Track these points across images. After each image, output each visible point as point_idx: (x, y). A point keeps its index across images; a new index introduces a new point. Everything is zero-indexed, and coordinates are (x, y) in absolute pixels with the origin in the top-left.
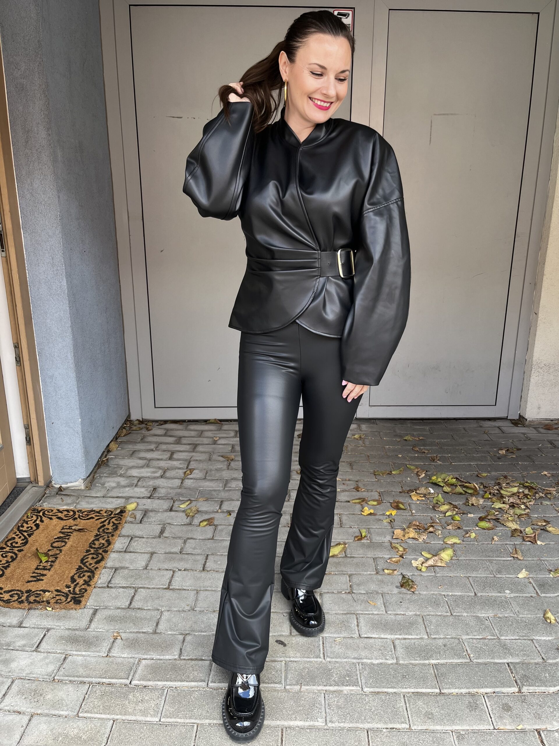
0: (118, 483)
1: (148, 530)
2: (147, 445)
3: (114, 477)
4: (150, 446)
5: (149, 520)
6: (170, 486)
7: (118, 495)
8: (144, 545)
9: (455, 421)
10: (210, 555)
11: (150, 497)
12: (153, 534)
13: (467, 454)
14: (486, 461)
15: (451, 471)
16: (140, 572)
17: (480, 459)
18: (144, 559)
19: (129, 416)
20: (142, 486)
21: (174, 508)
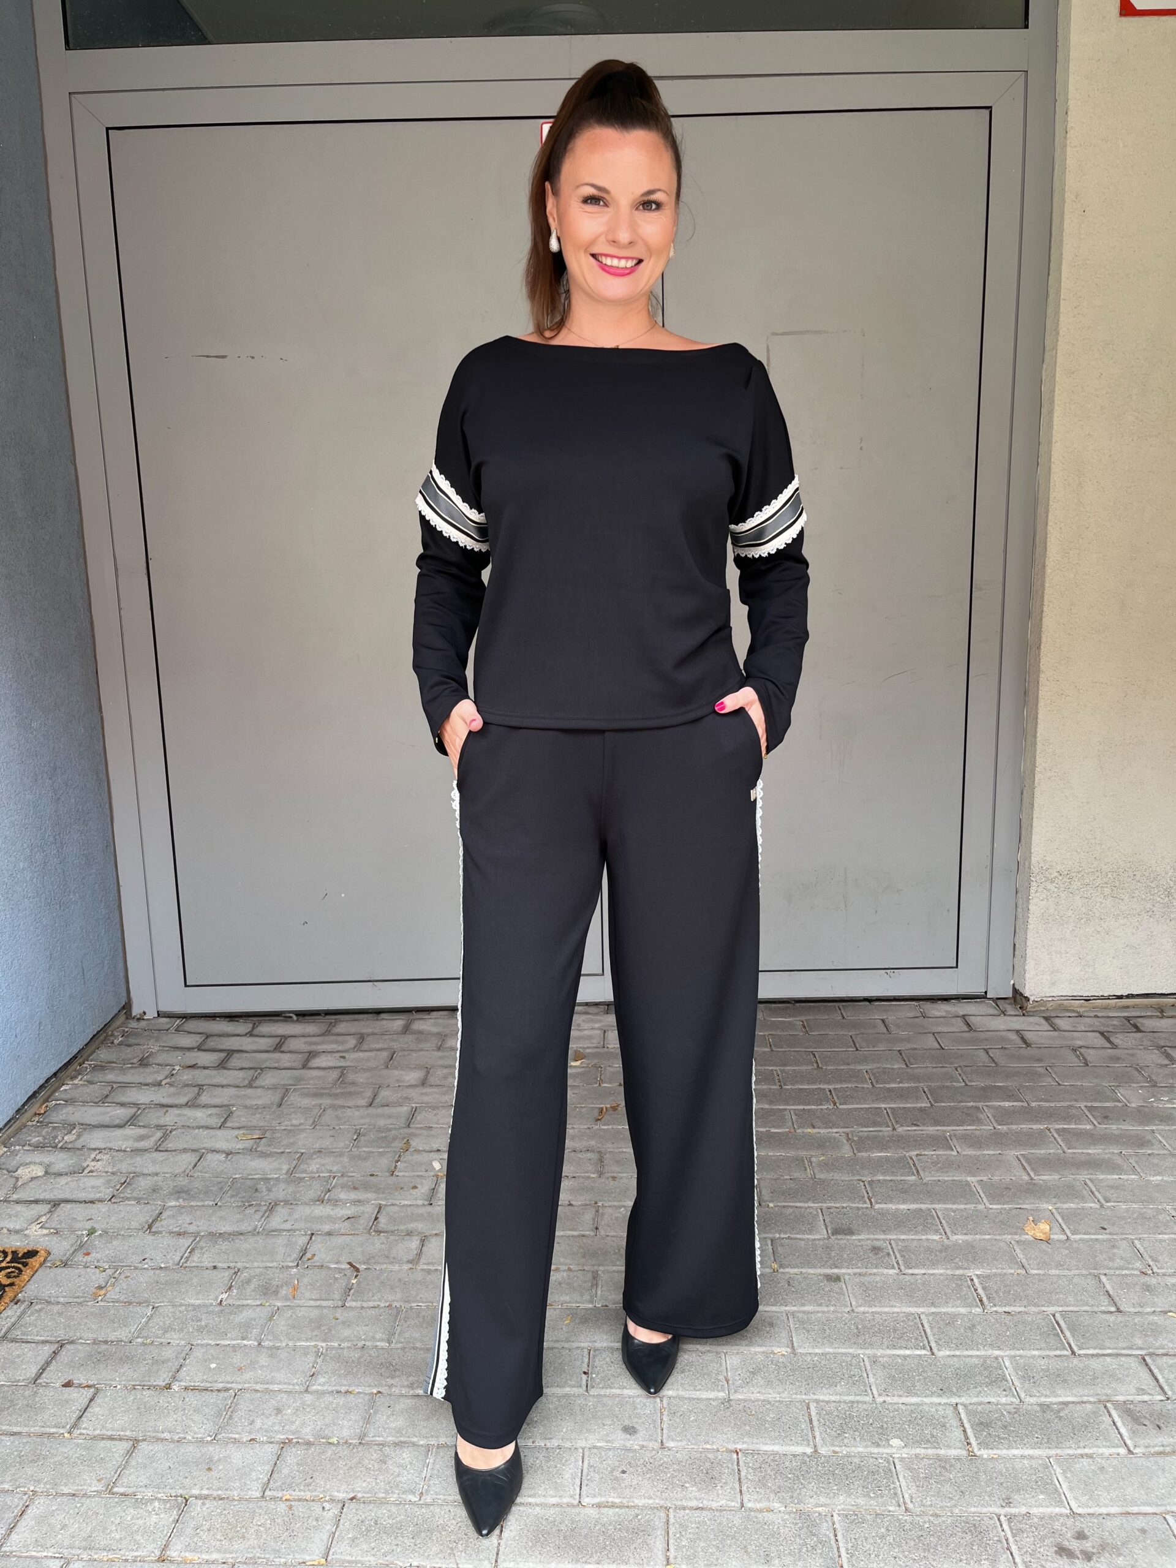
2: (150, 1074)
4: (155, 1076)
9: (867, 1003)
10: (198, 1345)
11: (110, 1200)
12: (84, 1293)
13: (877, 1082)
14: (917, 1099)
15: (830, 1125)
16: (16, 1393)
17: (902, 1095)
18: (39, 1358)
19: (128, 1005)
20: (101, 1171)
21: (156, 1225)
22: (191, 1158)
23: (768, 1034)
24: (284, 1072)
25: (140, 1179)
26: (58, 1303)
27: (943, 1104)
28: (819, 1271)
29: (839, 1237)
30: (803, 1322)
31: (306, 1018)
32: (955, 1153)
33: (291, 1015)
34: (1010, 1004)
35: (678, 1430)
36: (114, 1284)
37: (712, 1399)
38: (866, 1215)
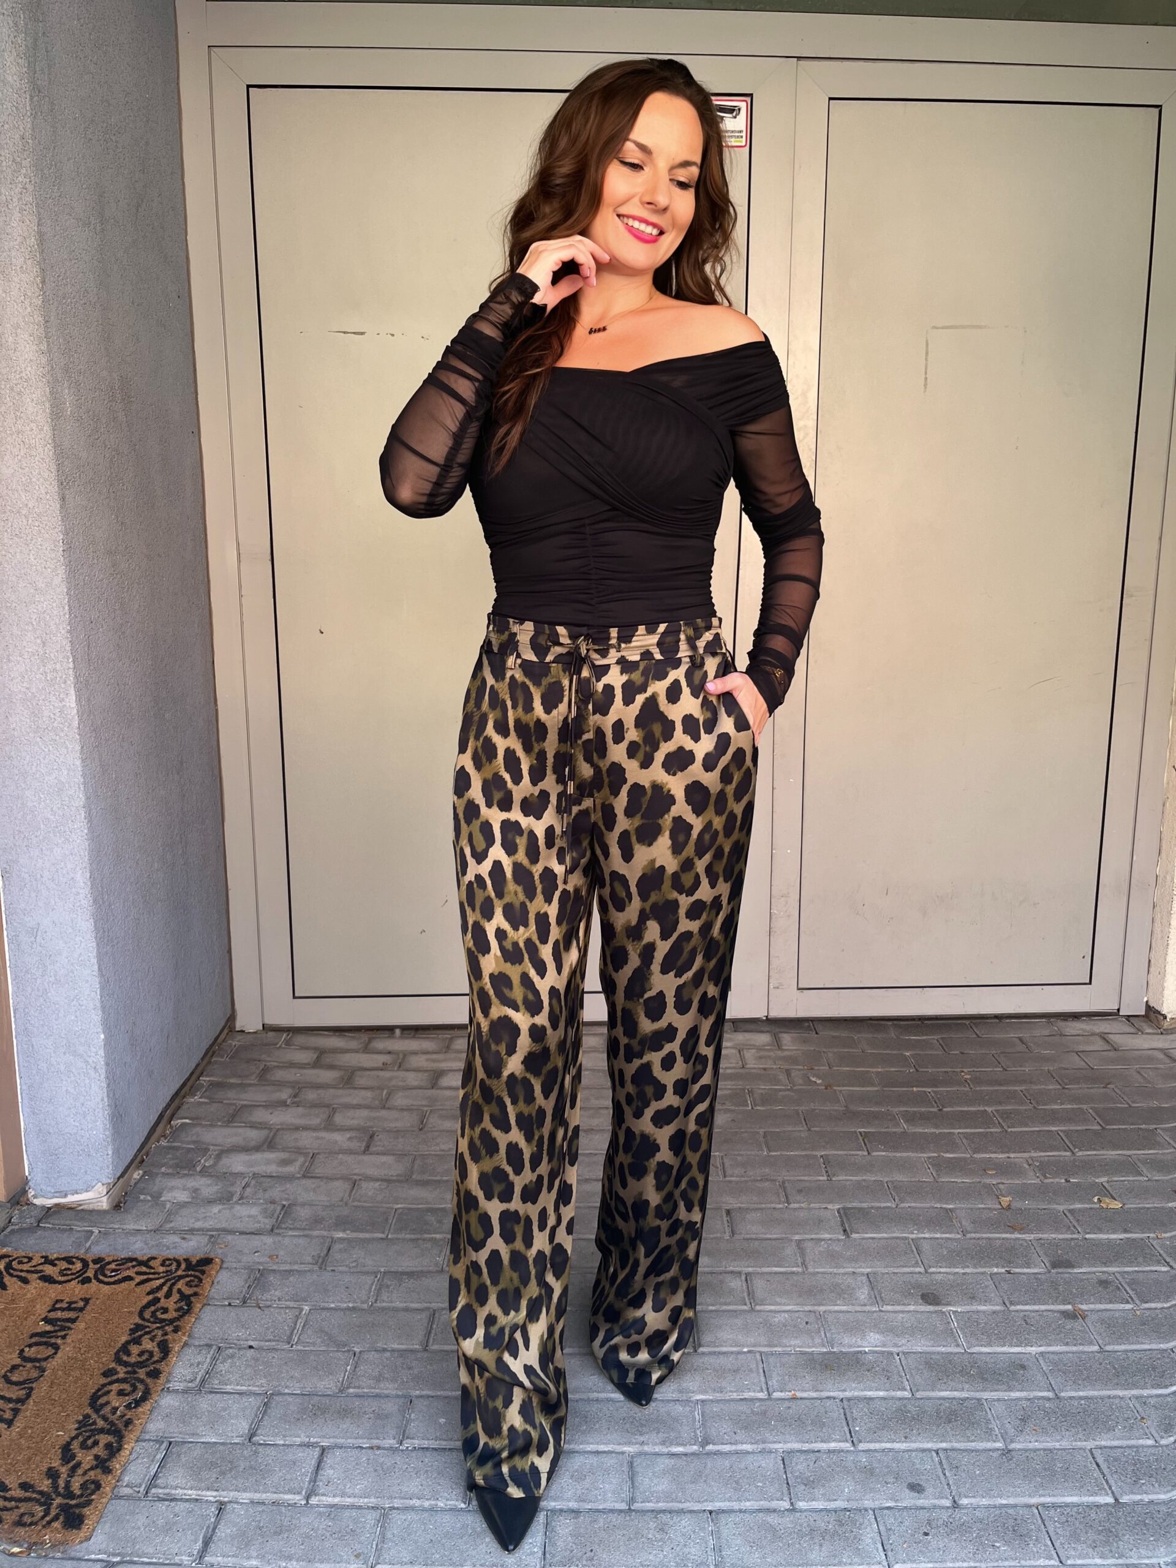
0: (196, 1190)
1: (261, 1326)
2: (273, 1092)
3: (185, 1175)
4: (279, 1094)
5: (267, 1296)
6: (322, 1198)
7: (191, 1226)
8: (247, 1371)
9: (997, 1020)
10: (418, 1397)
11: (272, 1230)
12: (275, 1336)
13: (1038, 1103)
14: (1086, 1121)
15: (1006, 1149)
16: (234, 1452)
18: (248, 1412)
19: (232, 1018)
20: (252, 1198)
21: (330, 1260)
22: (347, 1186)
23: (908, 1054)
24: (415, 1092)
25: (298, 1208)
26: (249, 1348)
27: (1114, 1127)
28: (1052, 1307)
29: (1060, 1270)
30: (1055, 1364)
31: (420, 1032)
32: (1146, 1179)
34: (1145, 1022)
35: (967, 1486)
36: (304, 1325)
37: (990, 1450)
38: (1080, 1246)
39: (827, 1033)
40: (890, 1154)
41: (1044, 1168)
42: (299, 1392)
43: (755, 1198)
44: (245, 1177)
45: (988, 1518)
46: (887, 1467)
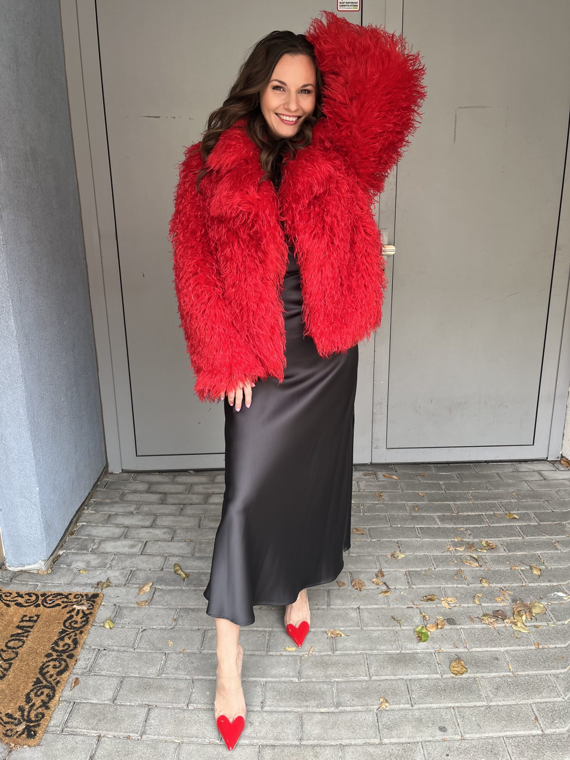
0: (88, 562)
1: (120, 638)
2: (126, 507)
3: (84, 553)
4: (129, 508)
5: (123, 621)
6: (151, 566)
7: (86, 582)
8: (112, 663)
9: (486, 464)
10: (196, 679)
11: (125, 585)
12: (126, 644)
13: (506, 510)
14: (530, 520)
15: (490, 536)
16: (105, 709)
17: (522, 517)
18: (113, 686)
19: (107, 466)
20: (116, 567)
21: (154, 601)
22: (163, 559)
23: (441, 483)
24: (196, 506)
25: (138, 572)
26: (114, 650)
27: (544, 523)
30: (513, 657)
31: (199, 472)
32: (559, 552)
33: (191, 472)
34: (561, 464)
35: (468, 727)
36: (141, 638)
37: (480, 707)
38: (526, 590)
39: (401, 471)
40: (431, 540)
41: (509, 547)
42: (137, 676)
43: (364, 566)
44: (112, 555)
45: (479, 745)
46: (429, 718)
